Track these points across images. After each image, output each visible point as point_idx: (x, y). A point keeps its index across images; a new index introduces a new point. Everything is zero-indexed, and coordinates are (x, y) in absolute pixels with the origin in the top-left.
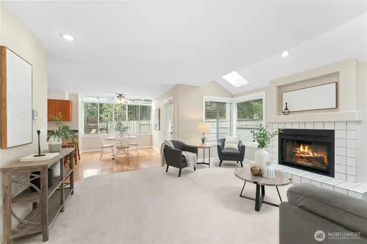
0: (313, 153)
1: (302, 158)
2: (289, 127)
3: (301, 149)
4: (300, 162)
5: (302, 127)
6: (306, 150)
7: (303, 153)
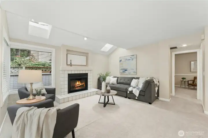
0: (81, 83)
1: (77, 87)
2: (73, 72)
3: (77, 83)
4: (77, 89)
5: (79, 73)
6: (79, 83)
7: (78, 85)
